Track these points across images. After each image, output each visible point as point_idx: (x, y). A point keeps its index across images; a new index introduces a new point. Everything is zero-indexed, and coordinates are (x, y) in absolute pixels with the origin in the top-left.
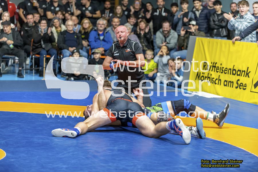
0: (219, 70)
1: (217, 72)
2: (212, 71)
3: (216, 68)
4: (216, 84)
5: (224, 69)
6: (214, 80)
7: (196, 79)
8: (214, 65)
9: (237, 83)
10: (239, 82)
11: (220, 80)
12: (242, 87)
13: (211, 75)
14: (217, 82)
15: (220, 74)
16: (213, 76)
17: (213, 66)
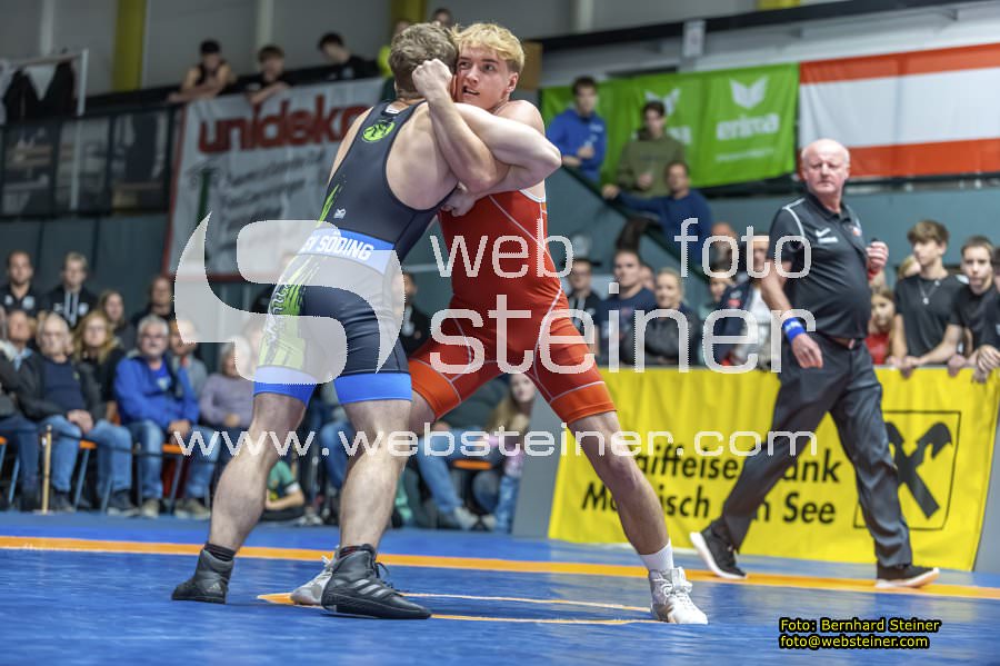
0: (698, 470)
1: (691, 475)
2: (663, 472)
3: (680, 466)
4: (684, 514)
5: (720, 466)
6: (677, 503)
7: (584, 506)
8: (671, 454)
9: (789, 504)
10: (799, 503)
11: (706, 502)
12: (816, 516)
13: (662, 487)
14: (689, 508)
15: (706, 482)
16: (667, 493)
17: (666, 459)
